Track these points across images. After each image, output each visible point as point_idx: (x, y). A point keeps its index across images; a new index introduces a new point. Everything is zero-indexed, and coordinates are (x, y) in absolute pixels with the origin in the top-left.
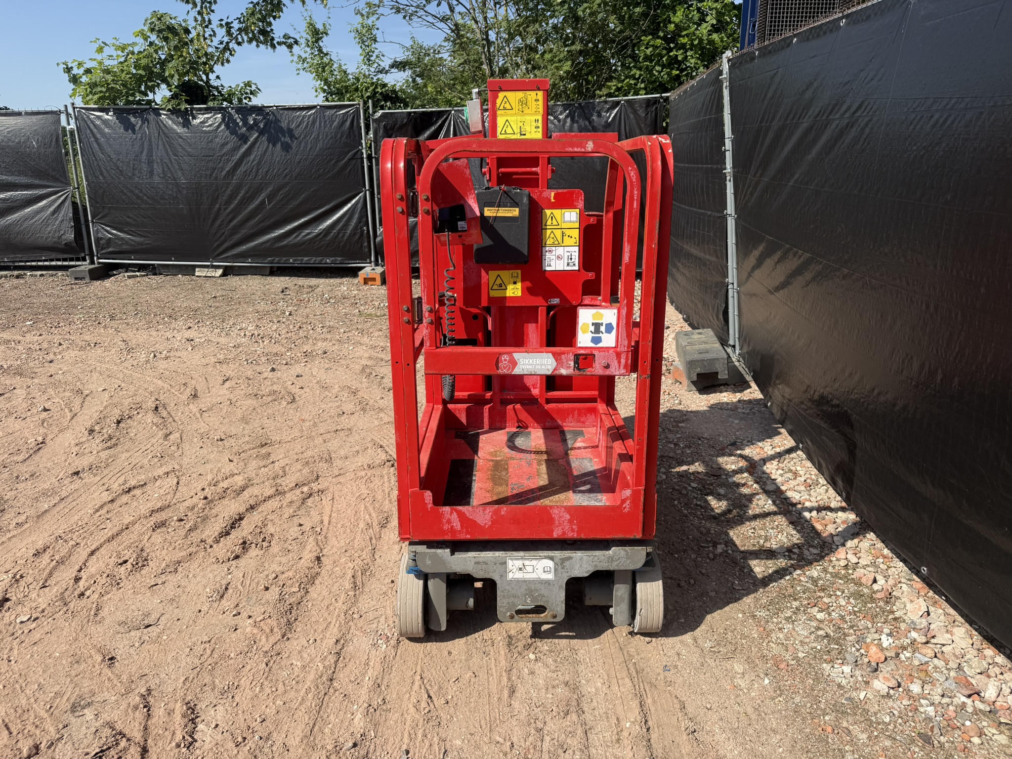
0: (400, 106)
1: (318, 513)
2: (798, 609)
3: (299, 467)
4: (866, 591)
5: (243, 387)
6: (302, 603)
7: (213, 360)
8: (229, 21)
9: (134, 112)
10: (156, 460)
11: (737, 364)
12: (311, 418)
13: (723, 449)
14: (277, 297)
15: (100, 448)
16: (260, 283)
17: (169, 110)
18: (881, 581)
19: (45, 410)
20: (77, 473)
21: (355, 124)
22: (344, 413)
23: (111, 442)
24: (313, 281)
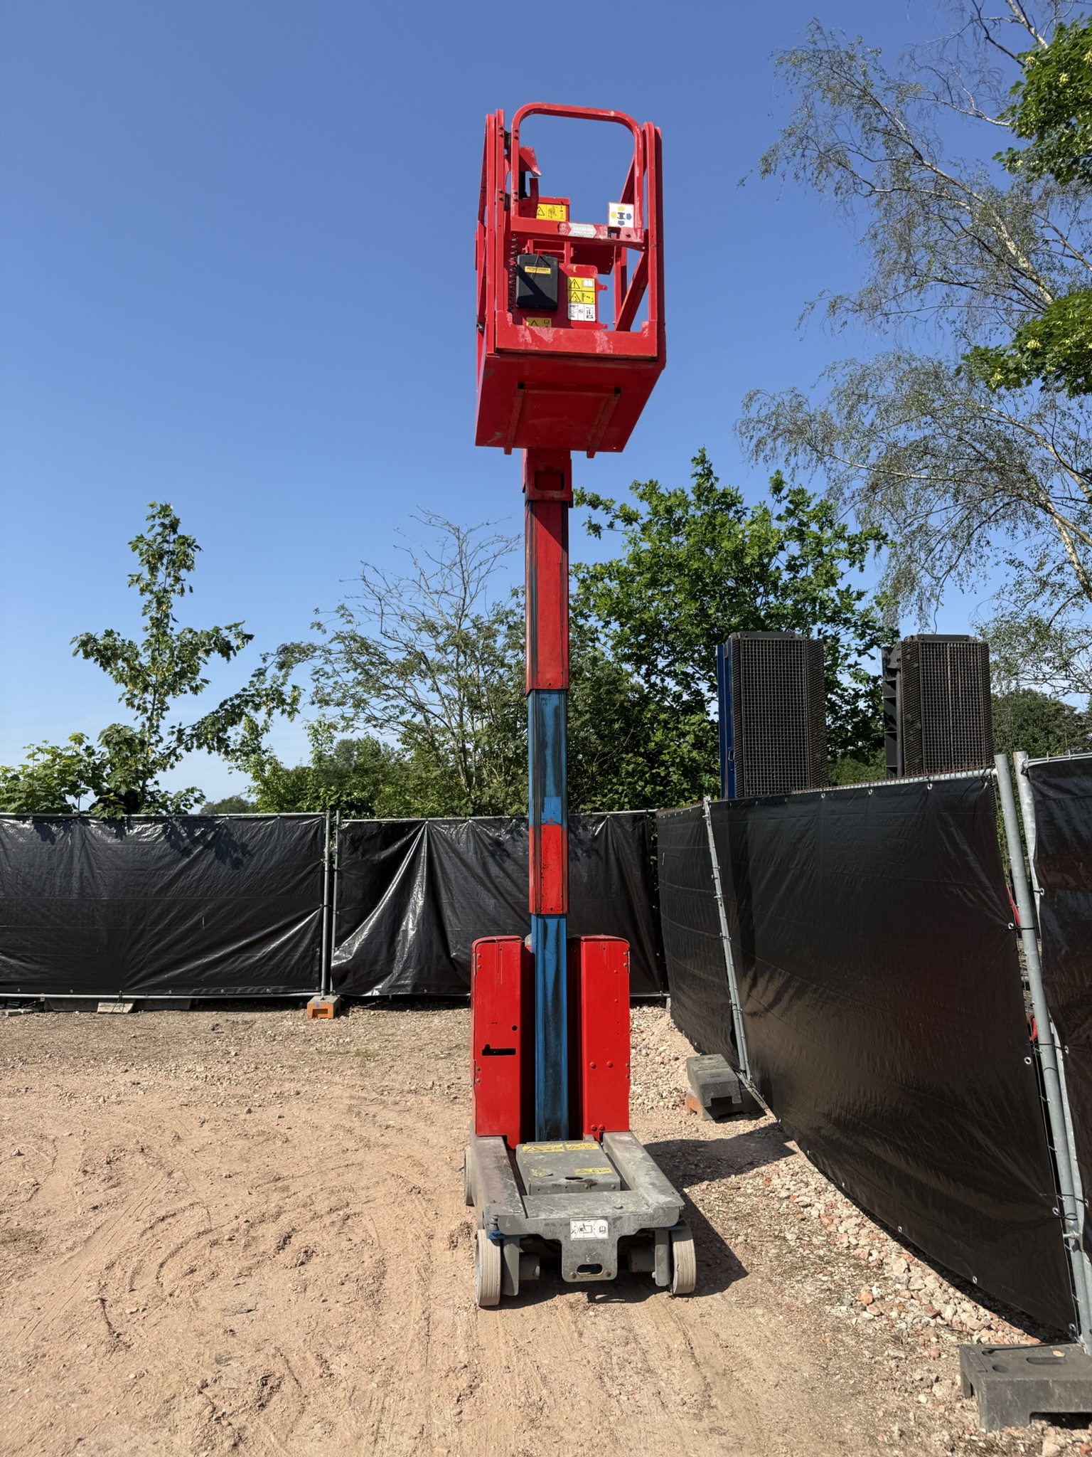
0: (366, 816)
3: (326, 1195)
4: (863, 1262)
7: (176, 1104)
8: (182, 727)
9: (58, 821)
10: (173, 1195)
11: (750, 1090)
12: (314, 1155)
13: (741, 1168)
14: (209, 1036)
15: (105, 1187)
16: (182, 1020)
17: (104, 819)
19: (19, 1154)
20: (96, 1208)
21: (319, 835)
22: (347, 1150)
23: (113, 1181)
24: (248, 1016)
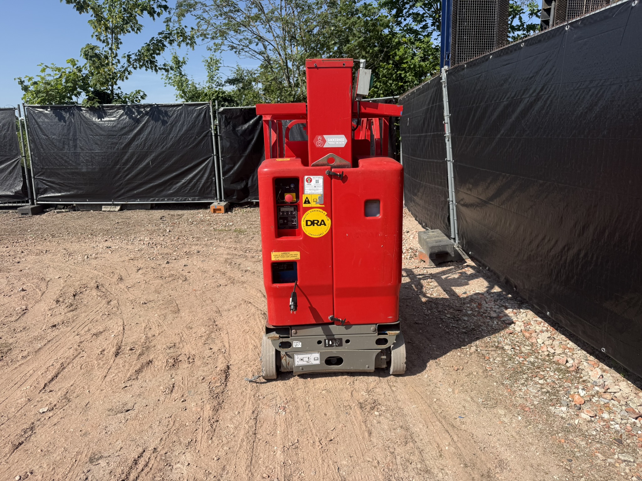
0: (233, 105)
1: (220, 341)
2: (527, 379)
4: (563, 367)
5: (151, 273)
6: (224, 392)
7: (127, 258)
9: (64, 109)
10: (106, 316)
12: (200, 289)
14: (158, 222)
15: (66, 311)
16: (145, 214)
17: (88, 107)
18: (571, 362)
19: (23, 290)
20: (55, 326)
21: (207, 115)
22: (220, 285)
23: (72, 308)
24: (180, 212)
